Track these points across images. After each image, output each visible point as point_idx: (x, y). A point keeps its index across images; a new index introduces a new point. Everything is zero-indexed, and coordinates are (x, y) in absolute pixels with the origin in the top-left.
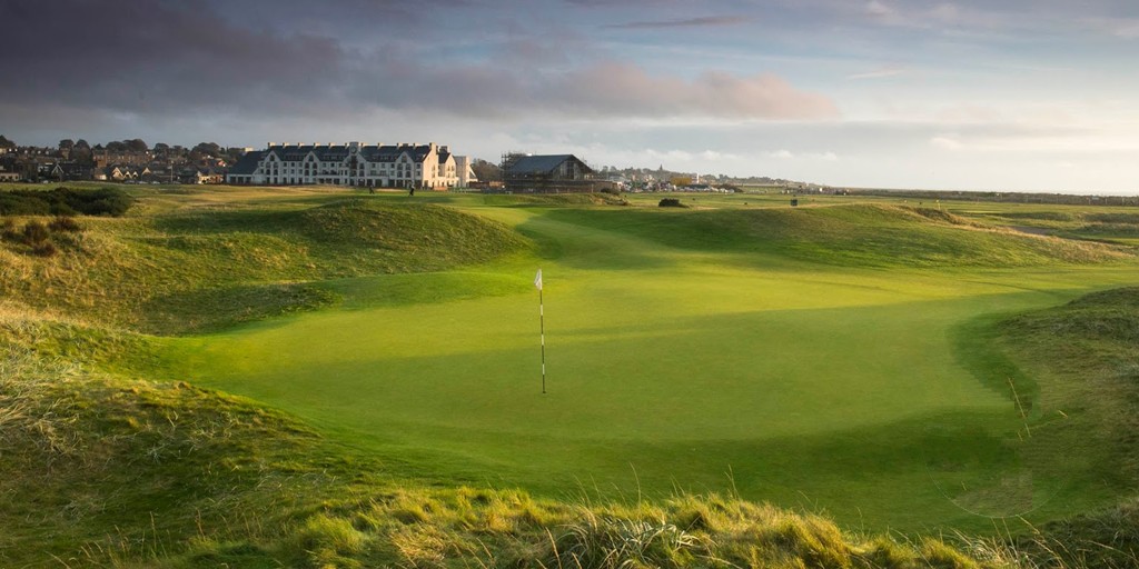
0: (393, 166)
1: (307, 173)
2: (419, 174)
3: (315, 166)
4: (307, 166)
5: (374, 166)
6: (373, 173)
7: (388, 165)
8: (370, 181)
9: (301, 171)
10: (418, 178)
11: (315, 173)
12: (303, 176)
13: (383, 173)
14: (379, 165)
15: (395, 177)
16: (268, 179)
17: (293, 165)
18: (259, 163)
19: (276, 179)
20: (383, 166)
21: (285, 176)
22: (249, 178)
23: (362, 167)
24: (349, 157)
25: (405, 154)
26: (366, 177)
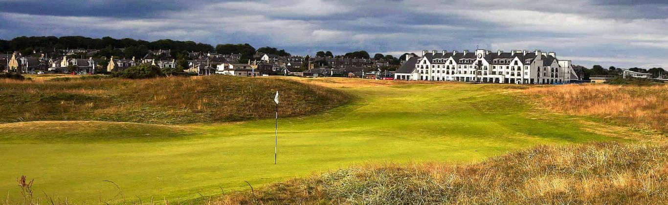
0: (508, 68)
1: (448, 73)
3: (454, 68)
4: (448, 68)
5: (494, 68)
6: (494, 73)
7: (504, 67)
8: (491, 79)
9: (444, 72)
10: (526, 77)
11: (453, 73)
12: (445, 75)
13: (500, 73)
14: (498, 67)
15: (509, 76)
16: (422, 77)
17: (439, 67)
18: (416, 65)
19: (427, 77)
20: (501, 68)
21: (433, 74)
22: (408, 77)
23: (486, 68)
24: (477, 61)
25: (516, 59)
26: (489, 76)
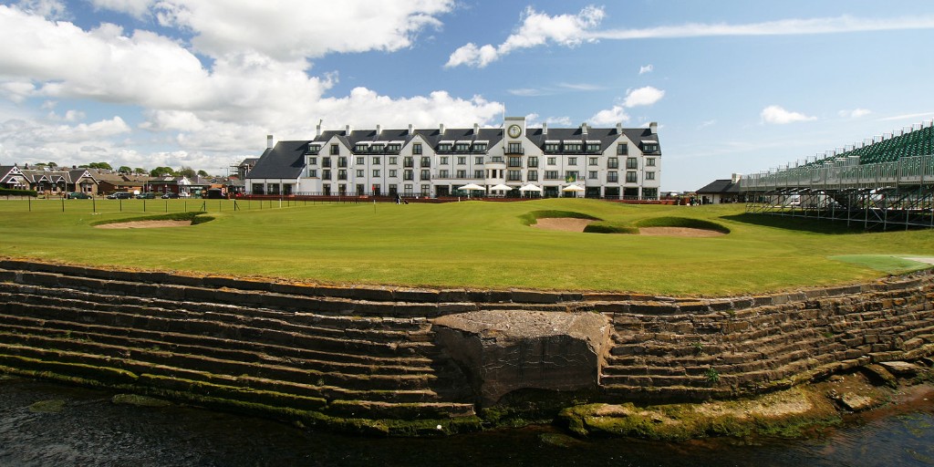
0: (595, 161)
1: (409, 176)
2: (650, 176)
3: (426, 163)
6: (551, 176)
7: (583, 160)
9: (393, 172)
10: (649, 184)
11: (425, 177)
13: (572, 176)
14: (563, 160)
15: (601, 184)
16: (327, 187)
17: (377, 162)
18: (307, 157)
19: (343, 188)
20: (572, 162)
22: (288, 187)
23: (534, 163)
24: (504, 146)
